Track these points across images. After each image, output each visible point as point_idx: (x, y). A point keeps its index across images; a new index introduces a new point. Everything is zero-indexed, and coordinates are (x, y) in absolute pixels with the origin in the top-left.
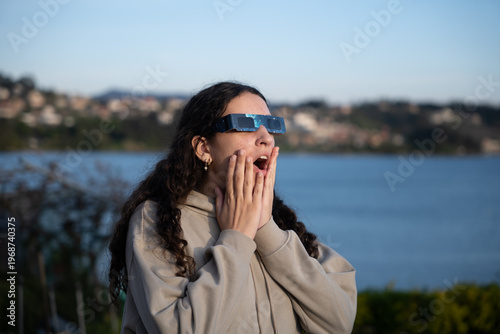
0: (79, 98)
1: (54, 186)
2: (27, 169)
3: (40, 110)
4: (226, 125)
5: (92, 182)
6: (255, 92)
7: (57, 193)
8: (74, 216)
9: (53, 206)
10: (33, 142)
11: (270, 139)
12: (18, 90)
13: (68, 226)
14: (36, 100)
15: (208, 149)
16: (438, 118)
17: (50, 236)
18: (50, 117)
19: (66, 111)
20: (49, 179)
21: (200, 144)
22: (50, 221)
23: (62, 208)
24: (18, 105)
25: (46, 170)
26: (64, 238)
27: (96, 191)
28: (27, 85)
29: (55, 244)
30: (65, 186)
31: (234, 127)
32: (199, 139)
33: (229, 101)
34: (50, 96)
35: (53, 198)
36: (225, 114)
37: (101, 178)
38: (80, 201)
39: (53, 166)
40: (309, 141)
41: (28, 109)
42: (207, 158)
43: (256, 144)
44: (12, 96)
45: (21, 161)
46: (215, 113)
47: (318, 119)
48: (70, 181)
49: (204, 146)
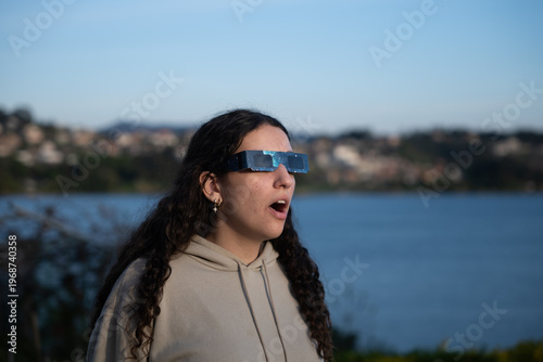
0: (83, 132)
1: (51, 234)
2: (19, 215)
3: (37, 147)
4: (240, 163)
5: (95, 229)
6: (276, 123)
7: (54, 242)
8: (75, 268)
9: (50, 258)
10: (30, 184)
11: (290, 181)
12: (12, 125)
13: (68, 281)
14: (33, 135)
15: (218, 187)
16: (502, 149)
17: (48, 292)
18: (50, 154)
19: (67, 147)
20: (44, 226)
21: (209, 182)
22: (47, 275)
23: (61, 260)
24: (13, 142)
25: (42, 216)
26: (64, 295)
27: (99, 240)
28: (23, 118)
29: (53, 302)
30: (63, 235)
31: (249, 166)
32: (208, 176)
33: (245, 134)
34: (49, 131)
35: (49, 248)
36: (239, 150)
37: (106, 225)
38: (81, 251)
39: (50, 212)
40: (352, 178)
41: (24, 145)
42: (216, 197)
43: (274, 186)
44: (6, 131)
45: (11, 206)
46: (228, 147)
47: (362, 153)
48: (68, 228)
49: (213, 183)
